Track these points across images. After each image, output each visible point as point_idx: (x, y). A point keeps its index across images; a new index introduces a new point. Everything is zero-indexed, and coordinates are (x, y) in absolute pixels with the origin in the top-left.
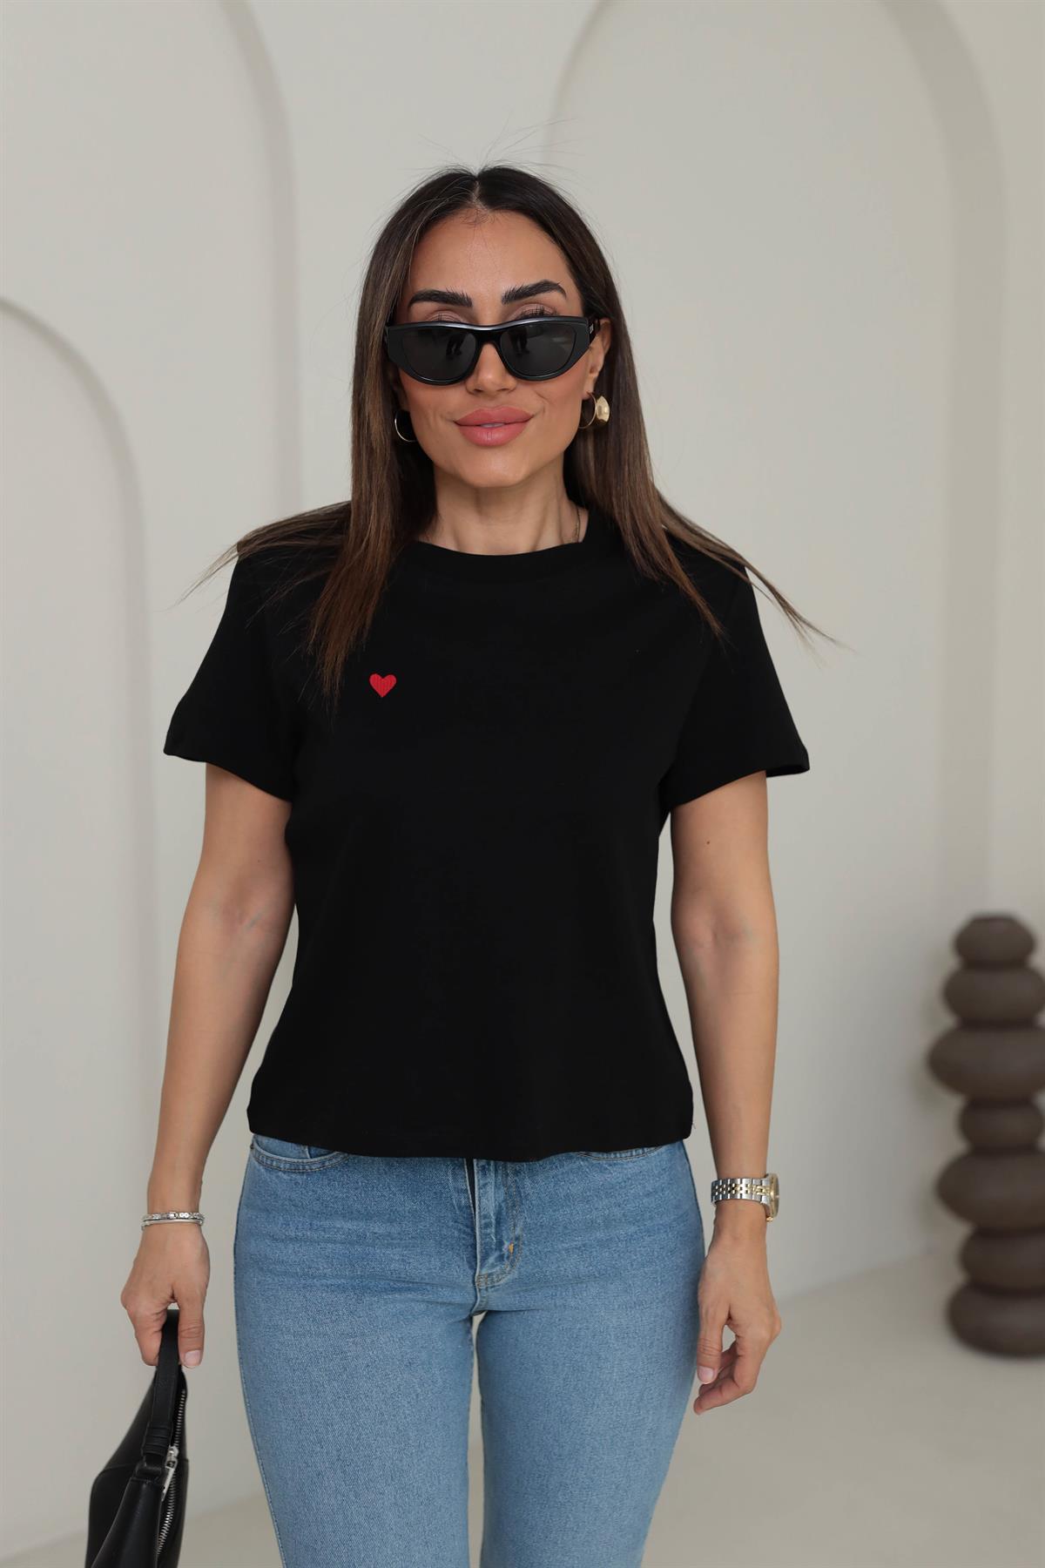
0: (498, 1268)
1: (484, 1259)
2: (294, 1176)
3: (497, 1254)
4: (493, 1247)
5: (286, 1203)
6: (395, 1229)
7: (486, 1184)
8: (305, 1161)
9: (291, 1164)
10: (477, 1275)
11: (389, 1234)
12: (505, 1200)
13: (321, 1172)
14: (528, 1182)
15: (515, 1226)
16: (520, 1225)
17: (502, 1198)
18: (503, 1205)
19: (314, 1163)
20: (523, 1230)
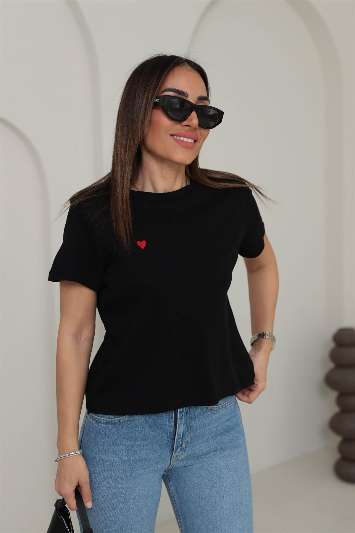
0: (180, 453)
1: (176, 450)
2: (107, 425)
3: (180, 448)
4: (180, 446)
5: (105, 435)
6: (145, 442)
7: (181, 423)
8: (112, 419)
9: (106, 421)
10: (173, 456)
11: (143, 445)
12: (186, 429)
13: (118, 424)
14: (193, 422)
15: (187, 437)
16: (189, 437)
17: (185, 428)
18: (185, 430)
19: (116, 420)
20: (190, 439)
